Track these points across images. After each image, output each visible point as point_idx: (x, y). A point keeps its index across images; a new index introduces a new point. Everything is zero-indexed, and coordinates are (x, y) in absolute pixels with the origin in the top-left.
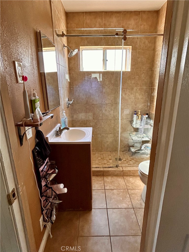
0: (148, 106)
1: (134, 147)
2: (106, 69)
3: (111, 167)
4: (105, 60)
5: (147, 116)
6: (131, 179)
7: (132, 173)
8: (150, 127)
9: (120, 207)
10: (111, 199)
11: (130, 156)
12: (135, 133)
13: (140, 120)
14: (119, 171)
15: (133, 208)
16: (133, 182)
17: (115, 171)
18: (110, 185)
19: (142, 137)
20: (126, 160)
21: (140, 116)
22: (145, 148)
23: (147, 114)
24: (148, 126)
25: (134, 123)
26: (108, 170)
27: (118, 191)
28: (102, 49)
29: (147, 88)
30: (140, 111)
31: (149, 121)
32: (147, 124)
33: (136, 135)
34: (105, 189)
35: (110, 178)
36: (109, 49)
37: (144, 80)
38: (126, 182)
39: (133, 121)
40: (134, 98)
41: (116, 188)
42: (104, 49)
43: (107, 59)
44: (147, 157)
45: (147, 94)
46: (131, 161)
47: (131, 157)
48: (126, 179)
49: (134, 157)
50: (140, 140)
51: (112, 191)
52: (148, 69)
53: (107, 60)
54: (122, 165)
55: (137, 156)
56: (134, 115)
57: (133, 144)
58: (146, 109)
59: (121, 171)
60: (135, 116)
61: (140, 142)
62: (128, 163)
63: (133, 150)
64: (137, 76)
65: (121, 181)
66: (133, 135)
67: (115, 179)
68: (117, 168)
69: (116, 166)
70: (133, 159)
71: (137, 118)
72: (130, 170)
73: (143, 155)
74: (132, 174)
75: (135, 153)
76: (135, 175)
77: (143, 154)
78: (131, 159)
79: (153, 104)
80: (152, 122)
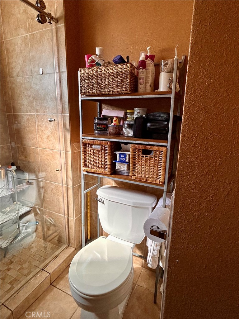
0: (8, 149)
5: (14, 168)
7: (33, 298)
21: (2, 171)
23: (13, 164)
24: (23, 186)
44: (33, 238)
58: (7, 154)
70: (12, 262)
74: (32, 301)
79: (22, 144)
80: (27, 176)
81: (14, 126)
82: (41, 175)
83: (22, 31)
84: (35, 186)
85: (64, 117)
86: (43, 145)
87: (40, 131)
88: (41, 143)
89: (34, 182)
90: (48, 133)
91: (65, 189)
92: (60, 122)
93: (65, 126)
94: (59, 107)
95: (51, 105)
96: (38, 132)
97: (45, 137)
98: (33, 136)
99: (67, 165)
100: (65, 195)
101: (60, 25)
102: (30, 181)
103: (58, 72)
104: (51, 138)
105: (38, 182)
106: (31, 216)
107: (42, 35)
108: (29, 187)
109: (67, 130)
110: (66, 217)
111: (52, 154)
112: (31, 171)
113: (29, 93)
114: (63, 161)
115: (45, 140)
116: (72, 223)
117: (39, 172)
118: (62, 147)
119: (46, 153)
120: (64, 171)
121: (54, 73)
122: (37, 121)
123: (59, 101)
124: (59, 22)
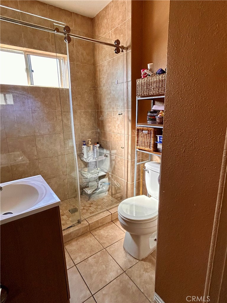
0: (96, 133)
1: (88, 187)
2: (32, 84)
3: (71, 227)
4: (29, 70)
5: (98, 145)
6: (102, 232)
7: (101, 223)
8: (105, 158)
9: (108, 281)
10: (91, 276)
11: (87, 201)
12: (86, 169)
13: (92, 152)
14: (85, 227)
15: (125, 272)
16: (107, 234)
17: (79, 229)
18: (80, 254)
19: (98, 172)
20: (85, 208)
21: (92, 146)
22: (101, 185)
23: (98, 143)
24: (102, 157)
25: (85, 156)
26: (69, 232)
27: (95, 258)
28: (22, 52)
29: (92, 111)
30: (90, 140)
31: (102, 151)
32: (101, 154)
33: (89, 171)
34: (75, 265)
35: (74, 243)
36: (35, 54)
37: (88, 101)
38: (98, 239)
39: (83, 154)
40: (79, 124)
41: (89, 255)
42: (26, 53)
43: (32, 70)
44: (106, 195)
45: (93, 118)
46: (90, 206)
47: (89, 202)
48: (96, 235)
49: (91, 200)
50: (96, 176)
51: (86, 262)
52: (91, 87)
53: (33, 71)
54: (85, 218)
55: (95, 198)
56: (83, 146)
57: (85, 184)
58: (95, 136)
59: (87, 226)
60: (85, 147)
61: (97, 180)
62: (89, 211)
63: (89, 191)
64: (79, 96)
65: (90, 241)
66: (85, 172)
67: (82, 241)
68: (80, 225)
69: (77, 222)
70: (92, 204)
71: (89, 149)
72: (97, 220)
73: (101, 194)
74: (100, 225)
75: (93, 193)
76: (104, 224)
77: (101, 192)
78: (90, 204)
79: (104, 130)
80: (105, 151)
81: (100, 119)
82: (113, 152)
83: (108, 57)
84: (109, 158)
85: (128, 111)
86: (115, 131)
87: (114, 121)
88: (114, 130)
89: (109, 155)
90: (118, 123)
91: (126, 162)
92: (125, 115)
93: (128, 117)
94: (126, 105)
95: (121, 104)
96: (113, 122)
97: (117, 125)
98: (110, 124)
99: (128, 145)
100: (126, 166)
101: (129, 51)
102: (107, 155)
103: (126, 81)
104: (120, 126)
105: (111, 155)
106: (106, 180)
107: (118, 59)
108: (105, 159)
109: (130, 120)
110: (126, 181)
111: (120, 137)
112: (107, 148)
113: (109, 96)
114: (126, 142)
115: (117, 127)
116: (129, 186)
117: (112, 149)
118: (126, 132)
119: (116, 136)
120: (126, 148)
121: (124, 82)
122: (112, 114)
123: (125, 101)
124: (128, 50)
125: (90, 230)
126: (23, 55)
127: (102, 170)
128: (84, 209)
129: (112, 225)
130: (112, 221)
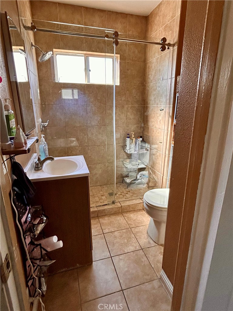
0: (141, 128)
1: (128, 177)
2: (89, 82)
3: (106, 205)
4: (87, 70)
5: (141, 139)
6: (132, 215)
7: (132, 208)
8: (146, 151)
9: (126, 251)
10: (114, 245)
11: (125, 189)
12: (128, 160)
13: (134, 145)
14: (118, 208)
15: (142, 249)
16: (135, 218)
17: (112, 208)
18: (109, 227)
19: (138, 164)
21: (134, 139)
22: (141, 177)
23: (141, 137)
24: (144, 151)
25: (128, 148)
26: (104, 208)
27: (120, 233)
28: (83, 55)
29: (138, 107)
30: (133, 133)
31: (144, 145)
32: (142, 148)
33: (130, 162)
34: (103, 234)
35: (106, 218)
36: (92, 56)
37: (135, 97)
38: (127, 219)
39: (126, 146)
40: (125, 119)
41: (116, 229)
42: (86, 56)
43: (90, 69)
44: (144, 186)
45: (139, 113)
46: (127, 194)
47: (127, 190)
48: (126, 216)
49: (129, 188)
50: (136, 167)
51: (113, 234)
52: (139, 84)
53: (90, 71)
54: (119, 201)
55: (133, 187)
56: (127, 139)
57: (127, 173)
58: (140, 131)
59: (119, 208)
60: (128, 139)
61: (136, 171)
62: (125, 197)
63: (128, 180)
64: (128, 92)
65: (120, 220)
66: (127, 162)
67: (113, 218)
68: (113, 205)
69: (112, 202)
70: (129, 191)
71: (131, 141)
72: (129, 204)
73: (139, 185)
74: (131, 209)
75: (131, 183)
76: (135, 209)
77: (139, 184)
78: (127, 192)
79: (148, 125)
80: (147, 145)
81: (146, 114)
82: (154, 146)
83: (157, 54)
84: (149, 152)
85: (169, 107)
86: (157, 126)
87: (157, 117)
88: (156, 125)
90: (160, 118)
91: (164, 156)
92: (167, 111)
93: (169, 113)
94: (168, 101)
95: (164, 100)
96: (156, 117)
97: (159, 121)
98: (153, 120)
99: (167, 140)
100: (163, 160)
101: (175, 48)
102: (148, 149)
103: (170, 78)
104: (161, 122)
105: (151, 149)
106: (145, 173)
107: (166, 55)
108: (146, 153)
109: (170, 116)
110: (162, 175)
111: (161, 132)
112: (149, 143)
113: (155, 92)
114: (165, 137)
115: (159, 123)
116: (164, 180)
117: (153, 144)
118: (166, 128)
119: (158, 131)
120: (165, 144)
121: (168, 79)
122: (156, 110)
123: (168, 97)
124: (175, 46)
125: (121, 211)
126: (84, 57)
127: (143, 163)
128: (121, 194)
129: (142, 212)
130: (143, 209)
